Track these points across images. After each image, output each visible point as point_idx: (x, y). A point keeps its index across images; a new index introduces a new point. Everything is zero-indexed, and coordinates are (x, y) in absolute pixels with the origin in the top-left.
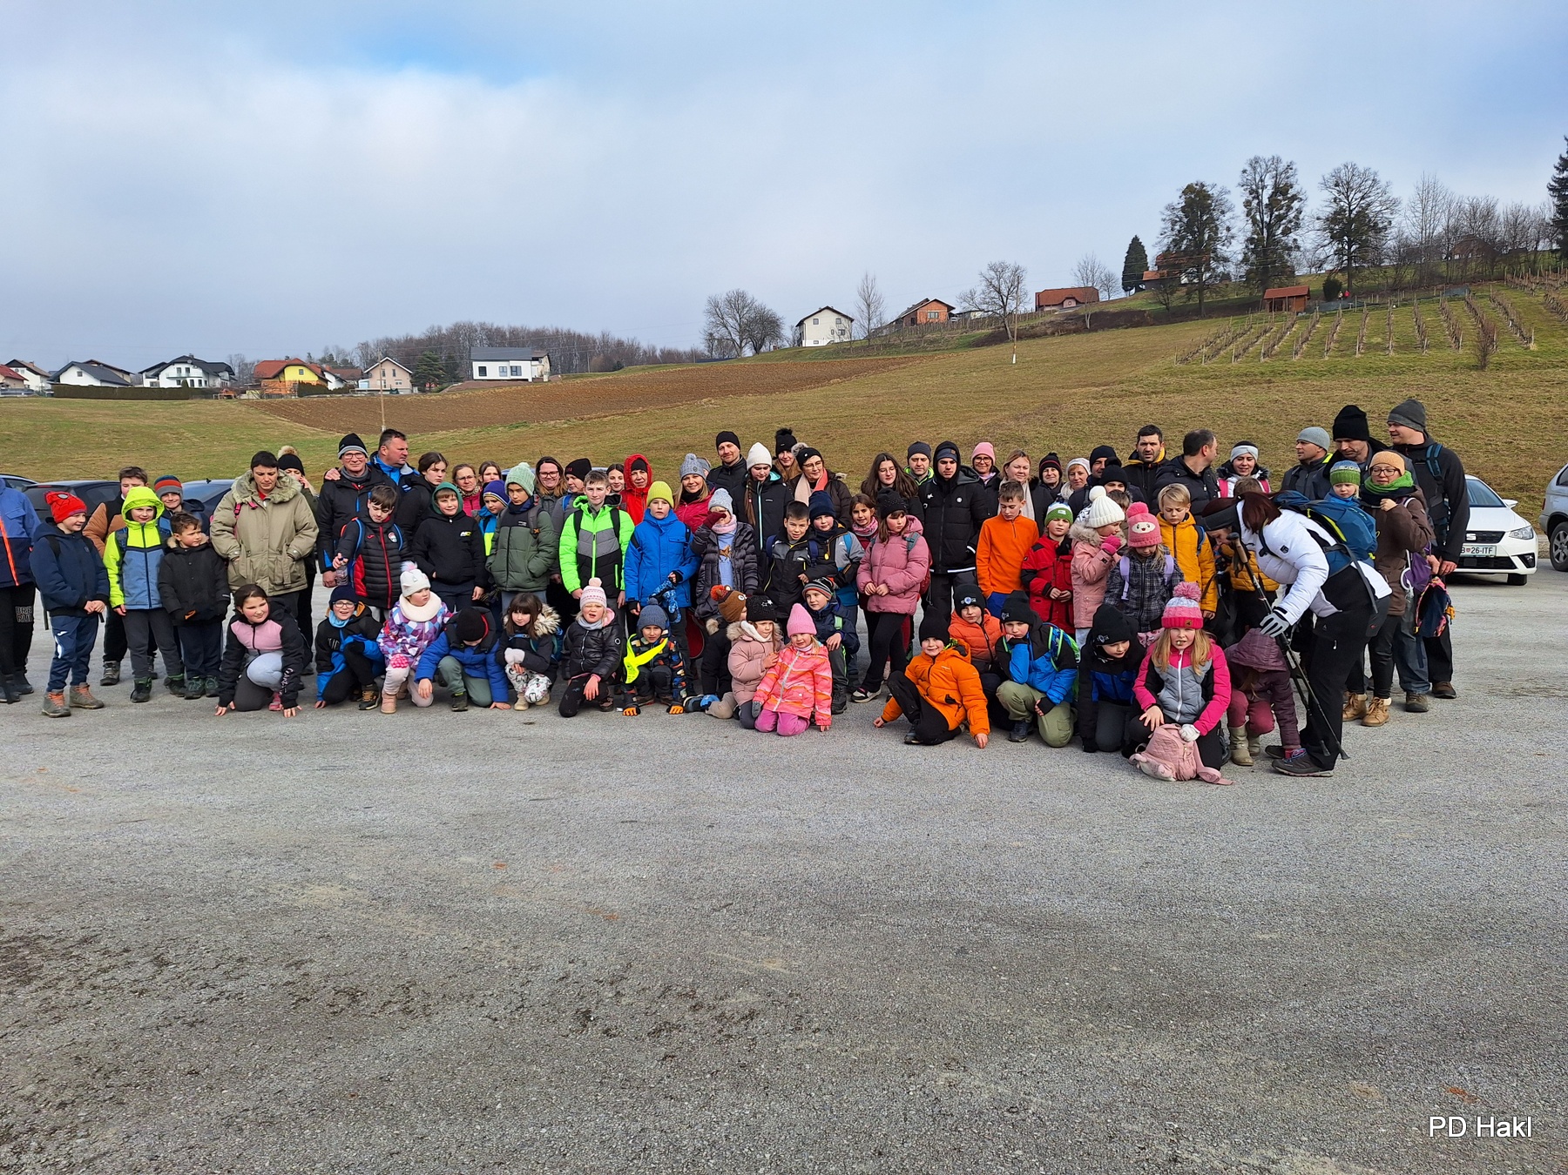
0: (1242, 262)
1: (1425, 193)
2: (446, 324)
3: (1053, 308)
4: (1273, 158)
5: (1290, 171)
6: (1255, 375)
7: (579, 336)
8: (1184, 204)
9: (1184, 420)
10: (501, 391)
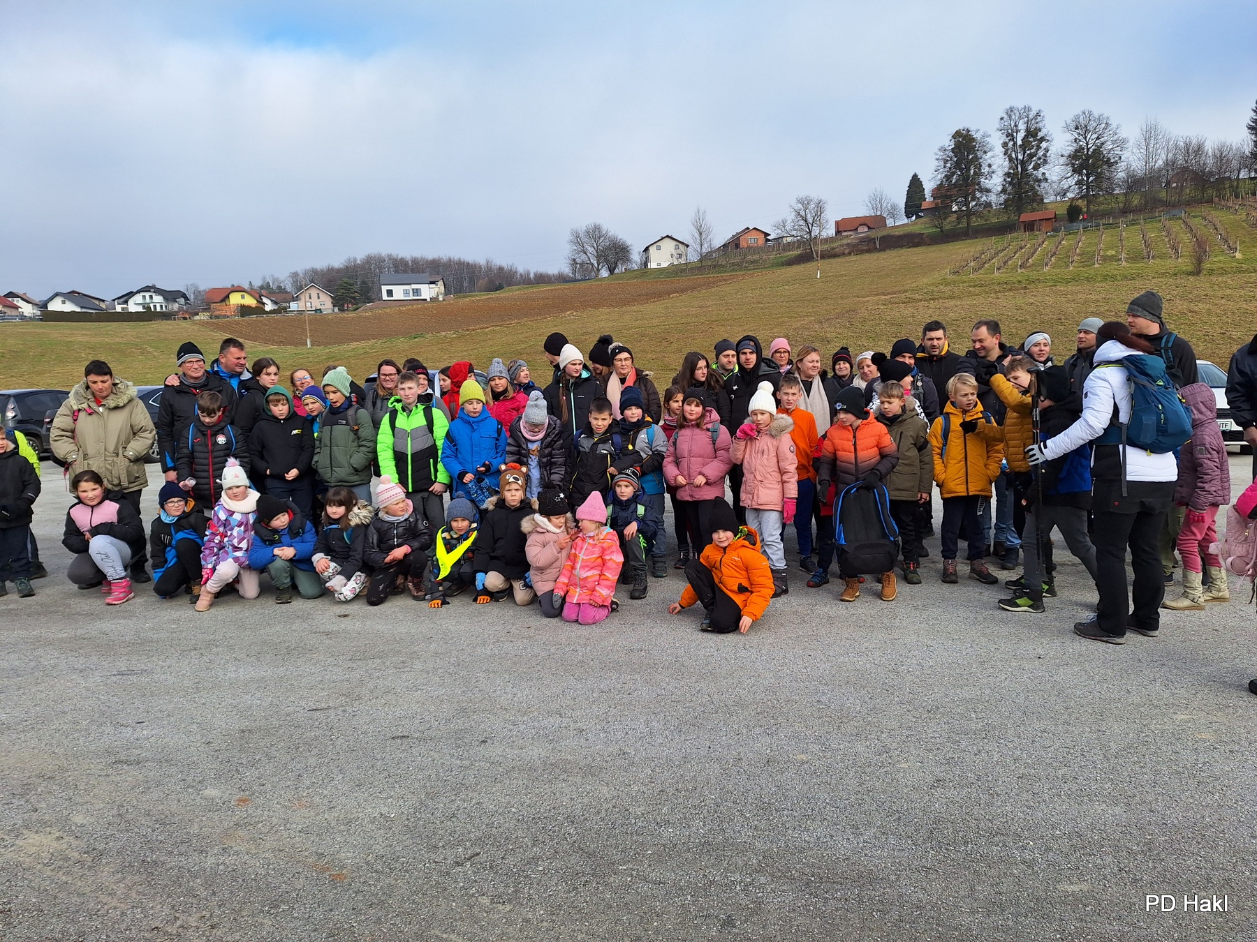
0: (1001, 192)
1: (1148, 133)
2: (360, 255)
3: (850, 233)
4: (1025, 107)
5: (1039, 118)
6: (1014, 283)
7: (468, 263)
8: (953, 146)
9: (956, 320)
10: (404, 309)
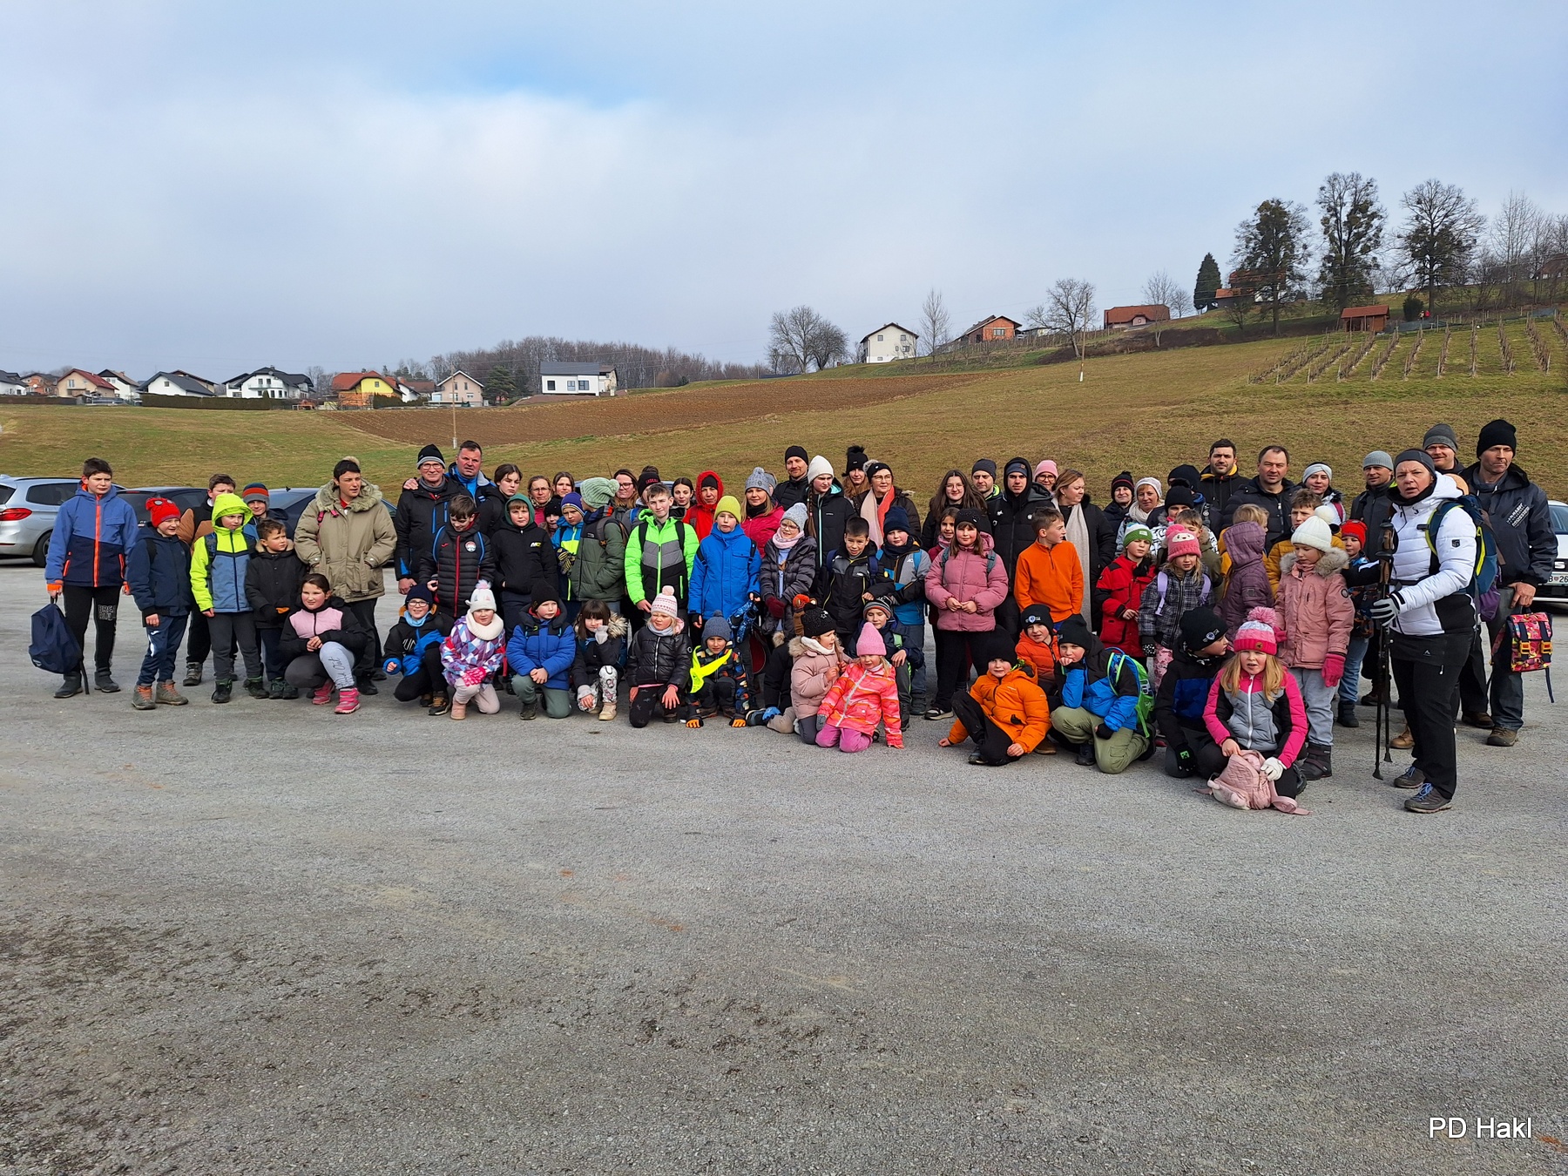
0: (1319, 280)
1: (1513, 210)
2: (517, 338)
3: (1124, 326)
4: (1353, 175)
5: (1370, 188)
6: (1332, 396)
7: (646, 352)
8: (1259, 222)
10: (568, 405)
